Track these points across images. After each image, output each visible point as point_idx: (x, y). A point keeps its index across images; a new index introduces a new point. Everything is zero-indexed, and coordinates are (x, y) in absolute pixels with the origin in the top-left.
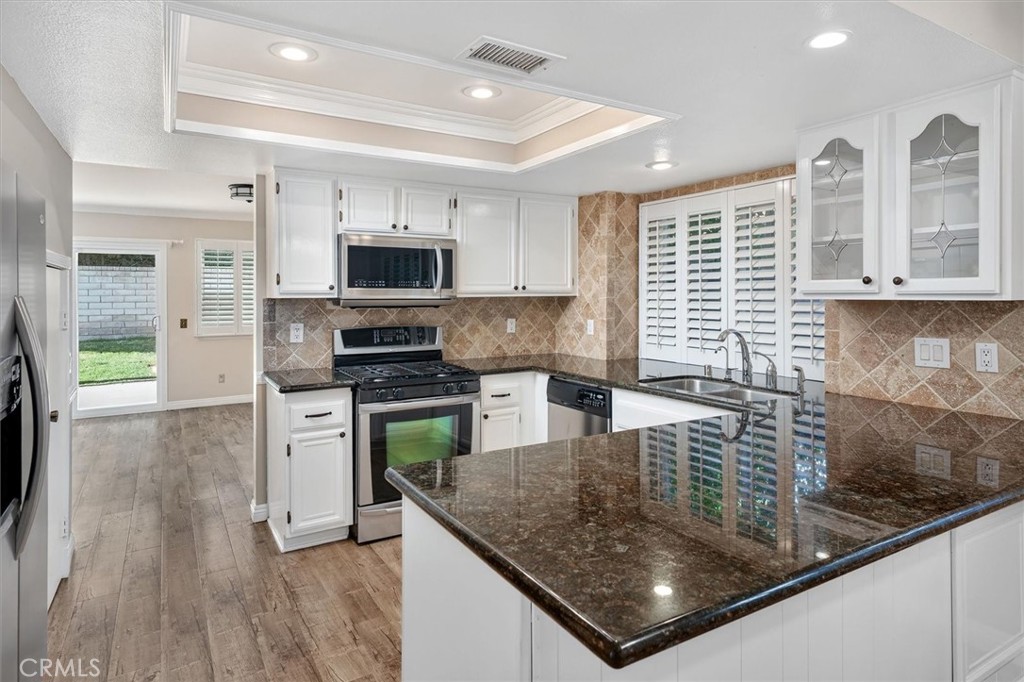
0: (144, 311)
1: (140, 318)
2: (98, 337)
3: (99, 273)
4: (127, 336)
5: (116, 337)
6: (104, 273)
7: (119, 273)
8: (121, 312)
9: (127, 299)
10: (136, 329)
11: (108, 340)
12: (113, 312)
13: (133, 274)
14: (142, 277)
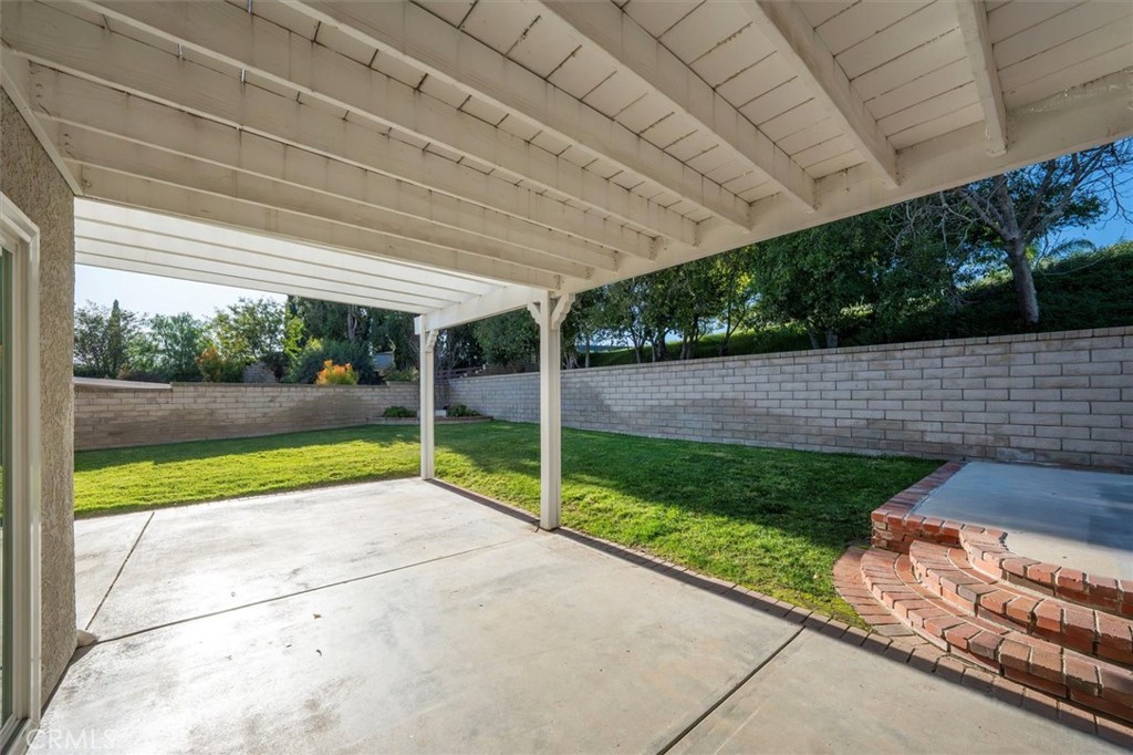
0: (918, 416)
1: (910, 426)
2: (848, 451)
3: (850, 357)
4: (890, 453)
5: (873, 453)
6: (856, 356)
7: (877, 355)
8: (878, 415)
9: (890, 394)
10: (901, 443)
11: (861, 456)
12: (868, 414)
13: (898, 354)
14: (912, 358)
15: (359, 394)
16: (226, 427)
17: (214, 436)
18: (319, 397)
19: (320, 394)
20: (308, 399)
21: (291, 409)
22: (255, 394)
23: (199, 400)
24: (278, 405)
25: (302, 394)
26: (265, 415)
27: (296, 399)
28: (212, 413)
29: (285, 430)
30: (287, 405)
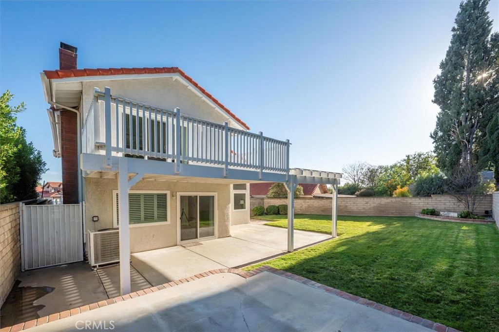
15: (410, 201)
16: (350, 212)
17: (346, 214)
18: (388, 202)
19: (388, 201)
20: (382, 203)
21: (374, 207)
22: (360, 201)
23: (343, 202)
24: (369, 205)
25: (379, 201)
26: (364, 208)
27: (377, 203)
28: (346, 206)
29: (372, 215)
30: (373, 205)
